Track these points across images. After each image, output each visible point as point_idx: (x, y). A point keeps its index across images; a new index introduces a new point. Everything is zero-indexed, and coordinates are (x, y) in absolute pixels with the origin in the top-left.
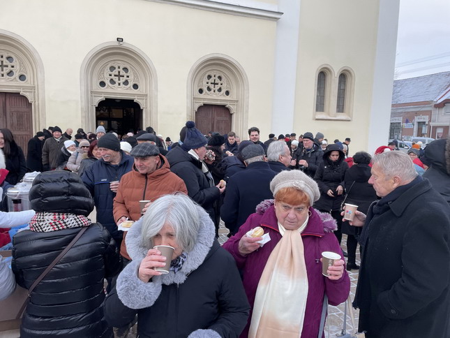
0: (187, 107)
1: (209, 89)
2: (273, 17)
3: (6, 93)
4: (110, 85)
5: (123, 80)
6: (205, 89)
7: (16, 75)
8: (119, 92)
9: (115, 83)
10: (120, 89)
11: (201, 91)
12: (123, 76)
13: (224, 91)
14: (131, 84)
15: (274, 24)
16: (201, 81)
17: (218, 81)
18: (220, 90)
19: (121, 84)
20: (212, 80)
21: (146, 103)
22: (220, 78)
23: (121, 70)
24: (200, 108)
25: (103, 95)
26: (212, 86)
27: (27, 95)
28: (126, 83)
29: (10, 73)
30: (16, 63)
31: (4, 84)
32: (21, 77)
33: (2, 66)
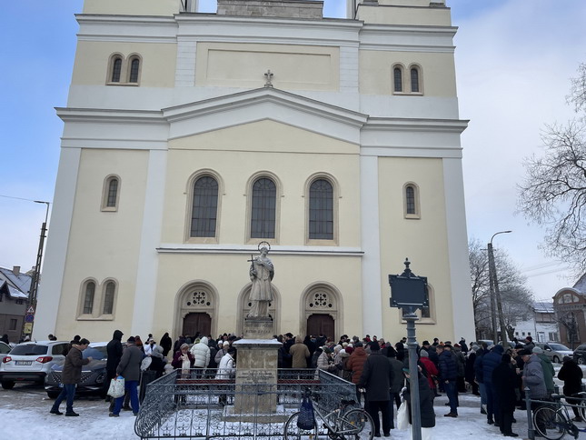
0: (300, 317)
1: (317, 303)
2: (360, 255)
3: (199, 313)
6: (314, 304)
7: (206, 302)
11: (311, 305)
13: (327, 304)
15: (360, 259)
16: (311, 298)
17: (323, 298)
18: (325, 304)
20: (319, 298)
21: (275, 314)
22: (325, 296)
24: (310, 316)
26: (319, 302)
27: (210, 314)
29: (203, 302)
30: (206, 296)
31: (198, 308)
32: (208, 304)
33: (199, 298)
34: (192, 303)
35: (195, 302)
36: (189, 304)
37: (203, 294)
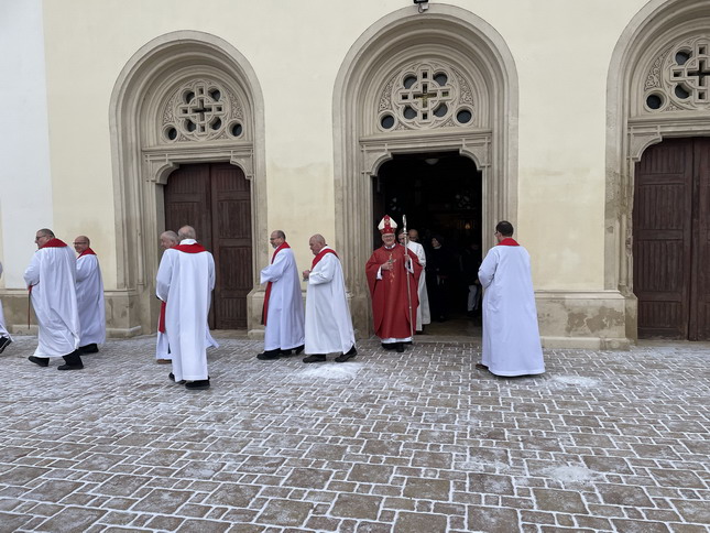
0: (609, 151)
1: (681, 91)
4: (403, 120)
5: (433, 104)
6: (669, 93)
7: (226, 125)
8: (425, 133)
9: (415, 114)
10: (426, 128)
11: (655, 101)
12: (435, 95)
14: (452, 111)
19: (430, 114)
21: (490, 153)
23: (429, 79)
25: (386, 147)
27: (242, 163)
28: (441, 110)
29: (216, 124)
30: (224, 100)
31: (203, 145)
32: (236, 129)
33: (202, 111)
34: (181, 129)
35: (190, 126)
36: (172, 133)
37: (215, 94)
